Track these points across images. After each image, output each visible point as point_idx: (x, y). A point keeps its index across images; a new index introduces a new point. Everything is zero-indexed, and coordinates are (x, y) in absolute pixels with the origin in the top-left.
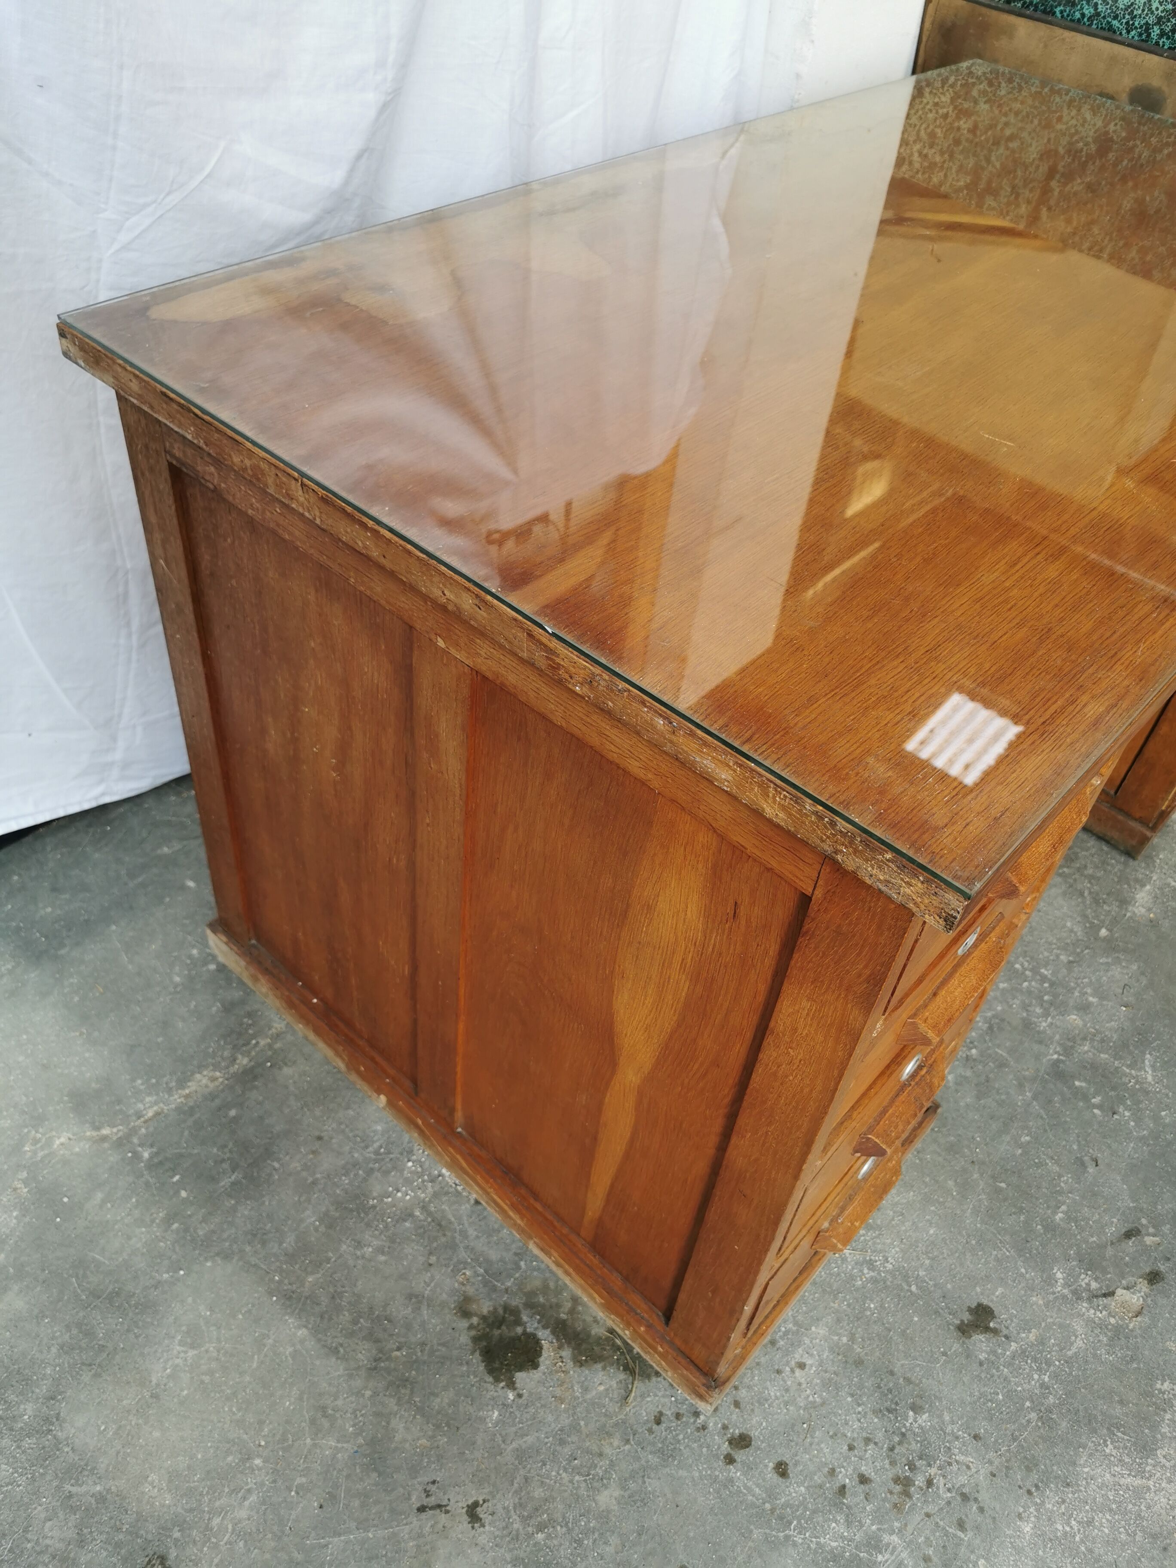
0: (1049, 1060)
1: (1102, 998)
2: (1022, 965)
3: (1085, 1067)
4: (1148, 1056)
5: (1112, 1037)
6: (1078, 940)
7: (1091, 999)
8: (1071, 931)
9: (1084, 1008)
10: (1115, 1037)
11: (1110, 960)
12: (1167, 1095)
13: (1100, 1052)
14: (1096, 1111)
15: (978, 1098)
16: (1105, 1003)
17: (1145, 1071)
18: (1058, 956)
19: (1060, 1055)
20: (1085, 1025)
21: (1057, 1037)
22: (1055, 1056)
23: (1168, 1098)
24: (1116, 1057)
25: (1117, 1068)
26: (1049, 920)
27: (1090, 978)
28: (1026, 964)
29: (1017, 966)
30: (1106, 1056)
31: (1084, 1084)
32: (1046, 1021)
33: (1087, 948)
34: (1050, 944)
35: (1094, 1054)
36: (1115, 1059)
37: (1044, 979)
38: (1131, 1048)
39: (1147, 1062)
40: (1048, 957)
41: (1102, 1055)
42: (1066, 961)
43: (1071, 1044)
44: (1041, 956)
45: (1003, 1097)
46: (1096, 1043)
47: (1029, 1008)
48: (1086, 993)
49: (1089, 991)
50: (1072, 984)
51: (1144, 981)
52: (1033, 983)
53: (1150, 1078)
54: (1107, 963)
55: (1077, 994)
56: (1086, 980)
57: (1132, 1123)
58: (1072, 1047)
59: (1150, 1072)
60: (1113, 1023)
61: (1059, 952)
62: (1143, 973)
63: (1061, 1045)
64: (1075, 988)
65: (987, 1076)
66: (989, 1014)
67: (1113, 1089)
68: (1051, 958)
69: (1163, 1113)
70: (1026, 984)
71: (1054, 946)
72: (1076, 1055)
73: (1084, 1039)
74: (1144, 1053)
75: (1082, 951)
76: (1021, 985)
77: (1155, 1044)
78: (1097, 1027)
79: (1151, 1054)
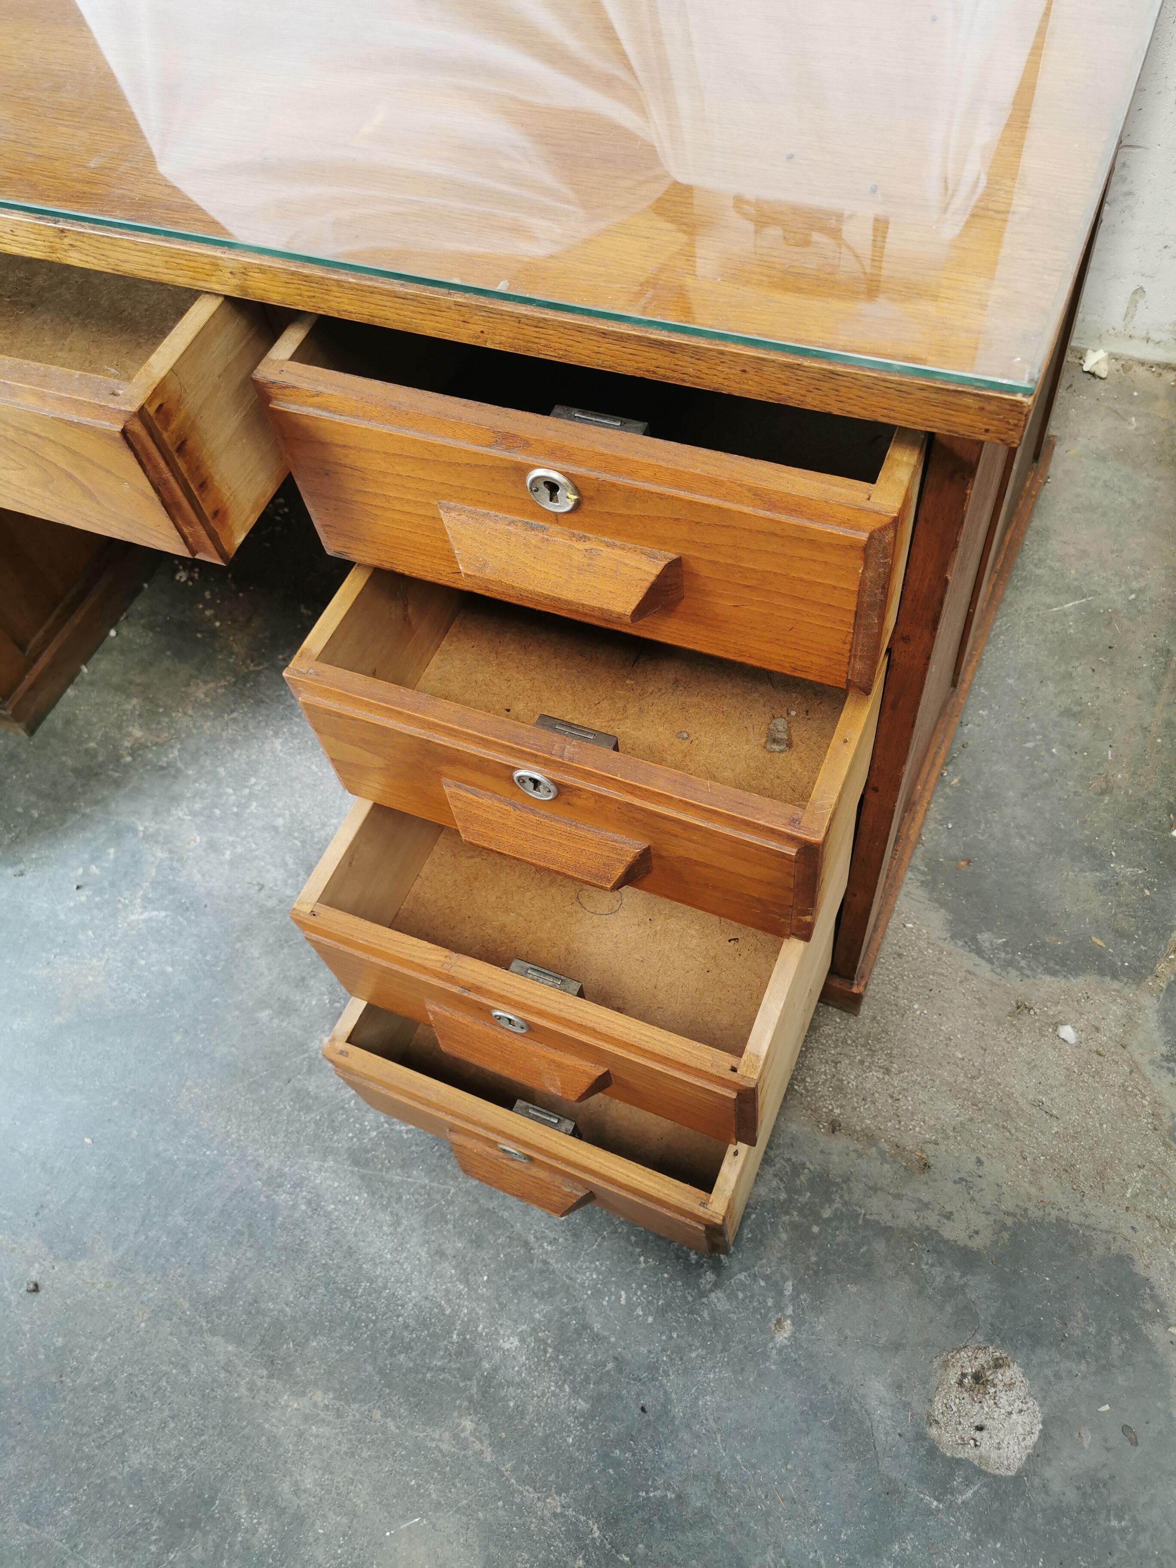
0: (133, 822)
1: (232, 863)
2: (255, 784)
3: (134, 856)
4: (163, 914)
5: (180, 877)
6: (312, 832)
7: (228, 853)
8: (324, 825)
9: (212, 846)
10: (182, 880)
11: (291, 866)
12: (114, 935)
13: (157, 867)
14: (81, 871)
15: (75, 770)
16: (226, 867)
17: (142, 913)
18: (279, 815)
19: (144, 832)
20: (189, 851)
21: (166, 827)
22: (141, 828)
23: (110, 937)
24: (155, 884)
25: (139, 885)
26: (334, 802)
27: (257, 849)
28: (258, 787)
29: (253, 780)
30: (154, 874)
31: (112, 857)
32: (185, 814)
33: (303, 842)
34: (297, 806)
35: (153, 863)
36: (152, 883)
37: (243, 806)
38: (171, 897)
39: (154, 913)
40: (275, 806)
41: (154, 870)
42: (275, 824)
43: (161, 839)
44: (274, 800)
45: (80, 790)
46: (168, 863)
47: (198, 798)
48: (235, 847)
49: (239, 849)
50: (243, 833)
51: (270, 904)
52: (234, 798)
53: (133, 917)
54: (286, 864)
55: (231, 839)
56: (254, 846)
57: (72, 904)
58: (157, 842)
59: (142, 917)
60: (199, 876)
61: (287, 816)
62: (281, 901)
63: (158, 832)
64: (238, 836)
65: (101, 774)
66: (180, 764)
67: (112, 884)
68: (275, 810)
69: (90, 933)
70: (230, 791)
71: (294, 810)
72: (147, 846)
73: (171, 852)
74: (165, 909)
75: (295, 838)
76: (228, 786)
77: (181, 919)
78: (190, 862)
79: (166, 916)
